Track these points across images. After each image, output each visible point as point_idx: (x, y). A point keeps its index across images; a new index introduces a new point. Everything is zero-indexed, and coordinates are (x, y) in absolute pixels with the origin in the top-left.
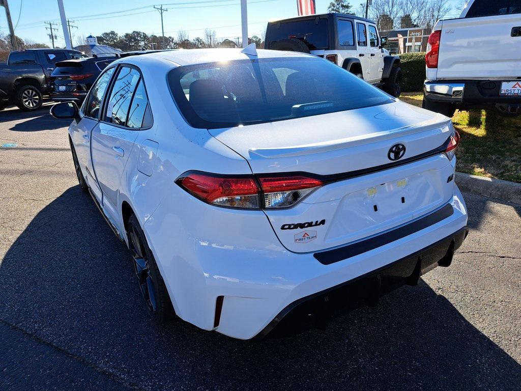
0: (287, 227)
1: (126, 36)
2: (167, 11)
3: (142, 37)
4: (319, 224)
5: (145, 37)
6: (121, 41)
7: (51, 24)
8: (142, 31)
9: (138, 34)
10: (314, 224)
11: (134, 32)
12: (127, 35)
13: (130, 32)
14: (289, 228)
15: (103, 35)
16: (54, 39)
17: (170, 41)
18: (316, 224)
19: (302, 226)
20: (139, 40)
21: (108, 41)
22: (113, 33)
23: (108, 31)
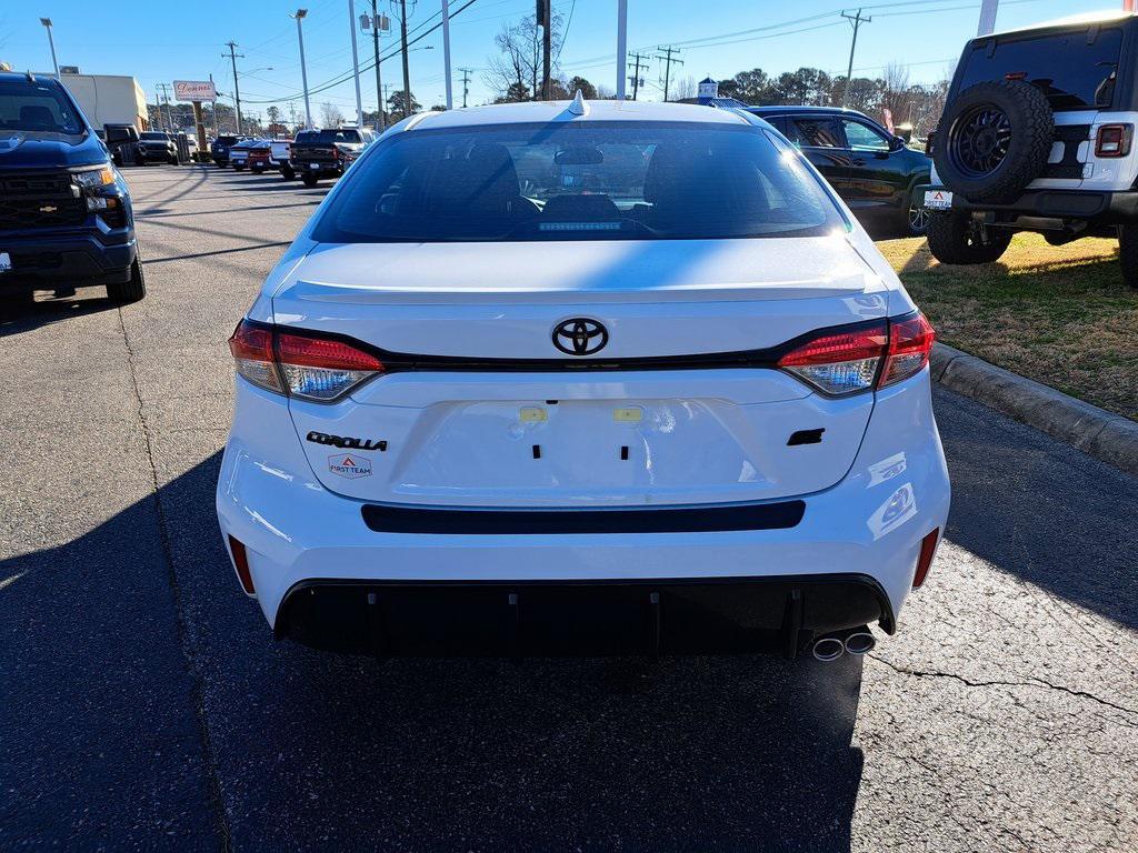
0: (315, 437)
1: (781, 80)
2: (870, 21)
3: (816, 79)
4: (374, 448)
5: (823, 80)
6: (771, 90)
7: (638, 57)
8: (818, 68)
9: (809, 73)
10: (362, 444)
11: (801, 70)
12: (785, 77)
13: (793, 70)
14: (319, 441)
15: (737, 77)
16: (639, 87)
17: (876, 89)
18: (367, 446)
19: (338, 442)
20: (806, 88)
21: (744, 89)
22: (757, 72)
23: (749, 69)
